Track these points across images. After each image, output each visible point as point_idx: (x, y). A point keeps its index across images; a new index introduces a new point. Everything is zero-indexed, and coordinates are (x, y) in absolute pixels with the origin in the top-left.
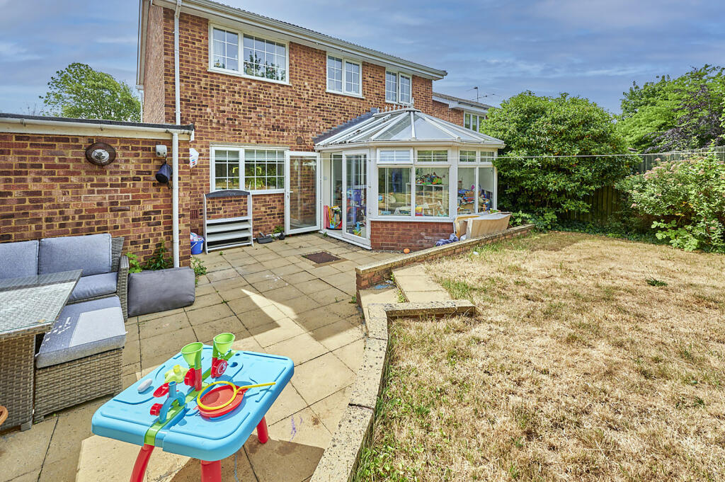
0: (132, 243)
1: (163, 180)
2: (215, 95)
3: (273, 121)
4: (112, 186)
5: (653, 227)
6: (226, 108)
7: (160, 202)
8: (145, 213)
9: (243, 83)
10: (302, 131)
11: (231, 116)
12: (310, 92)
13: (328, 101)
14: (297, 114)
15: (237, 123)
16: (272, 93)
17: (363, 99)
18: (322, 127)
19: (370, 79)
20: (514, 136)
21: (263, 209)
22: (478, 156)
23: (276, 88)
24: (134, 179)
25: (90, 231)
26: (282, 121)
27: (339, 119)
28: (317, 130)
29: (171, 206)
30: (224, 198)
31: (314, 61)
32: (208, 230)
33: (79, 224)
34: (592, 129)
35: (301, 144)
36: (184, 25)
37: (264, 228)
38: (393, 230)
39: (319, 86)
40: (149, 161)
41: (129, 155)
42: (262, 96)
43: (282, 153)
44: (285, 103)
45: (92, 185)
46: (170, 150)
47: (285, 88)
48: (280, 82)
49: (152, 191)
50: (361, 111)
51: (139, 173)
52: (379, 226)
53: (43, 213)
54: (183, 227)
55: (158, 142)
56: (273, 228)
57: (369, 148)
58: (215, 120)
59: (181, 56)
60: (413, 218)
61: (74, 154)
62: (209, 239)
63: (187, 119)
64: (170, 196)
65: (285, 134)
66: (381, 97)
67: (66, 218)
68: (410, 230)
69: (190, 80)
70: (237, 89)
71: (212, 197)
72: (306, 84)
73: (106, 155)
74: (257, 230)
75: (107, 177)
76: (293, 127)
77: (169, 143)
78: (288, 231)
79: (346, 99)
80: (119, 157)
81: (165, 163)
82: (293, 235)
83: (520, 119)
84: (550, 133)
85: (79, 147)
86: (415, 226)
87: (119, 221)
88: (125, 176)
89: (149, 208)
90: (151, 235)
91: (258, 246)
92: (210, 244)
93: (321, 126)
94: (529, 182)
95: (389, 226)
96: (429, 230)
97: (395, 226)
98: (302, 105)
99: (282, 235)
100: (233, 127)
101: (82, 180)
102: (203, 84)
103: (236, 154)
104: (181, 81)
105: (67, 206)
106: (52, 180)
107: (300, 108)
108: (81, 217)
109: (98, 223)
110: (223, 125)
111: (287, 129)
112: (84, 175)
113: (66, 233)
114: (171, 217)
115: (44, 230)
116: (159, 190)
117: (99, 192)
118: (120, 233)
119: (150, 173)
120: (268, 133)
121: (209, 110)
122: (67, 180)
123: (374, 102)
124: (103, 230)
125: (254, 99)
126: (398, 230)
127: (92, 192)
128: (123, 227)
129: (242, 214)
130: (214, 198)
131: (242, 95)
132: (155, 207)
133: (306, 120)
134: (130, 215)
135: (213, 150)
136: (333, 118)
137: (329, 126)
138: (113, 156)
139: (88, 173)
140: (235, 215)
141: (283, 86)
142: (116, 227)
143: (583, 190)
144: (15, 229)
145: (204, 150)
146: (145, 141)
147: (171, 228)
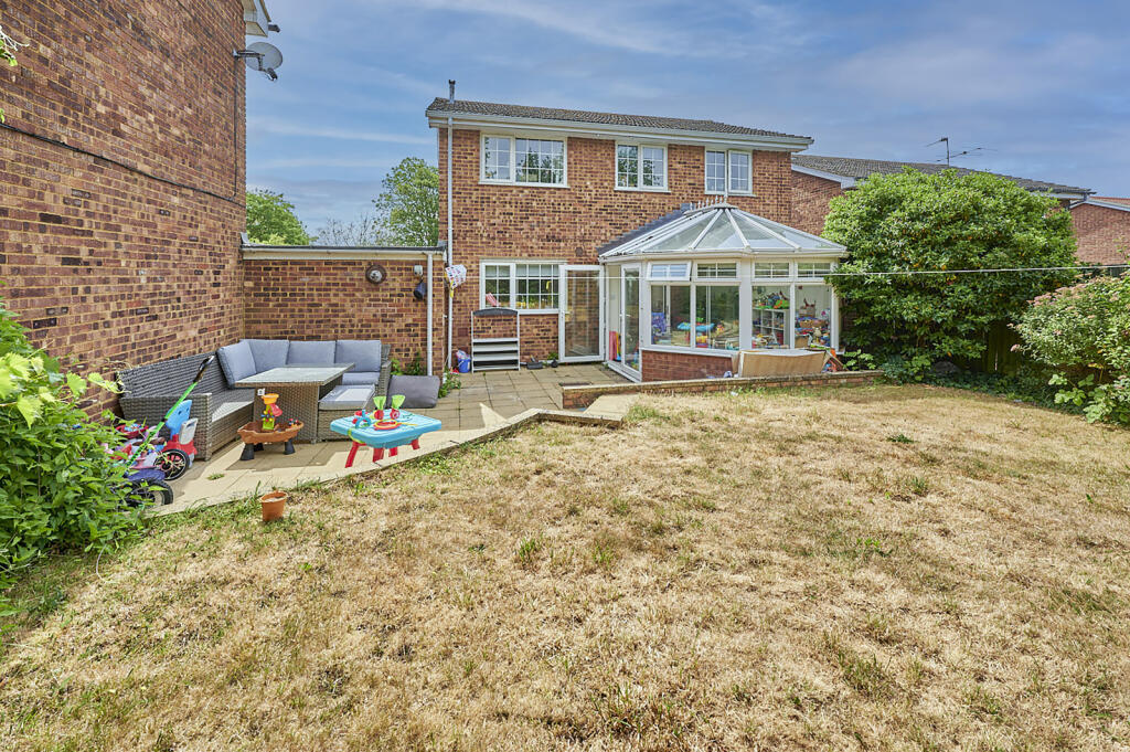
0: (397, 350)
1: (420, 297)
2: (485, 208)
3: (547, 230)
4: (383, 300)
5: (1051, 383)
6: (496, 221)
7: (418, 316)
8: (406, 325)
9: (515, 192)
10: (583, 240)
11: (501, 229)
12: (593, 193)
13: (617, 202)
14: (577, 220)
15: (507, 235)
16: (547, 198)
17: (668, 194)
18: (608, 234)
19: (678, 166)
20: (856, 239)
21: (535, 331)
22: (794, 269)
23: (551, 193)
24: (399, 295)
25: (368, 338)
26: (558, 230)
27: (633, 222)
28: (603, 238)
29: (426, 320)
30: (493, 316)
31: (598, 154)
32: (474, 349)
33: (361, 331)
34: (973, 227)
35: (581, 256)
36: (457, 142)
37: (536, 352)
38: (668, 363)
39: (606, 184)
40: (410, 280)
41: (395, 275)
42: (534, 204)
43: (556, 266)
44: (562, 209)
45: (370, 300)
46: (425, 269)
47: (562, 191)
48: (557, 185)
49: (412, 306)
50: (666, 208)
51: (403, 290)
52: (651, 356)
53: (339, 321)
54: (436, 340)
55: (417, 263)
56: (547, 353)
57: (641, 261)
58: (485, 234)
59: (454, 173)
60: (693, 350)
61: (359, 275)
62: (475, 359)
63: (459, 235)
64: (426, 311)
65: (562, 244)
66: (697, 187)
67: (353, 326)
68: (688, 365)
69: (463, 195)
70: (508, 199)
71: (481, 314)
72: (588, 183)
73: (378, 274)
74: (528, 354)
75: (380, 293)
76: (571, 236)
77: (425, 263)
78: (563, 358)
79: (642, 196)
80: (388, 277)
81: (422, 282)
82: (570, 364)
83: (865, 214)
84: (905, 233)
85: (362, 269)
86: (694, 361)
87: (388, 331)
88: (392, 292)
89: (410, 321)
90: (411, 345)
91: (525, 370)
92: (477, 364)
93: (607, 231)
94: (879, 308)
95: (663, 357)
96: (713, 367)
97: (670, 359)
98: (583, 209)
99: (554, 362)
100: (503, 241)
101: (364, 295)
102: (474, 199)
103: (507, 269)
104: (454, 197)
105: (353, 316)
106: (345, 295)
107: (580, 213)
108: (362, 326)
109: (373, 331)
110: (493, 238)
111: (565, 239)
112: (365, 292)
113: (352, 338)
114: (426, 330)
115: (339, 334)
116: (417, 305)
117: (375, 306)
118: (389, 341)
119: (410, 290)
120: (541, 244)
121: (479, 224)
122: (354, 295)
123: (685, 196)
124: (377, 337)
125: (528, 207)
126: (674, 363)
127: (369, 305)
128: (391, 336)
129: (512, 336)
130: (483, 316)
131: (514, 205)
132: (414, 320)
133: (587, 227)
134: (396, 326)
135: (483, 265)
136: (625, 221)
137: (619, 231)
138: (384, 275)
139: (368, 289)
140: (505, 336)
141: (559, 189)
142: (386, 336)
143: (967, 322)
144: (323, 331)
145: (474, 266)
146: (407, 263)
147: (426, 340)
